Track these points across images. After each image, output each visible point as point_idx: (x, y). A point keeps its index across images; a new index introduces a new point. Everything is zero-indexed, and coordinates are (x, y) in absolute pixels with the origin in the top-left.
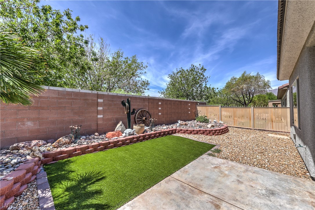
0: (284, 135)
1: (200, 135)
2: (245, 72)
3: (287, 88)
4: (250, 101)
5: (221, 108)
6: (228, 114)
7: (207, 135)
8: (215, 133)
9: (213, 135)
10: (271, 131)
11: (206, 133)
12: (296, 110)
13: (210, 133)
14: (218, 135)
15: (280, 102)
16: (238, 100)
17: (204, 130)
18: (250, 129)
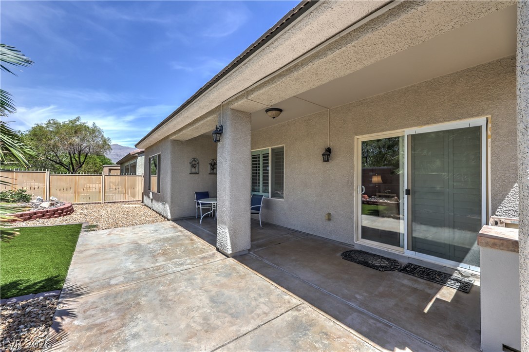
0: (136, 204)
1: (38, 219)
2: (78, 118)
3: (137, 155)
4: (80, 164)
5: (50, 175)
6: (64, 185)
7: (50, 218)
8: (62, 213)
9: (60, 216)
10: (123, 202)
11: (48, 215)
12: (154, 180)
13: (54, 214)
14: (66, 215)
15: (120, 168)
16: (58, 161)
17: (44, 211)
18: (98, 203)
